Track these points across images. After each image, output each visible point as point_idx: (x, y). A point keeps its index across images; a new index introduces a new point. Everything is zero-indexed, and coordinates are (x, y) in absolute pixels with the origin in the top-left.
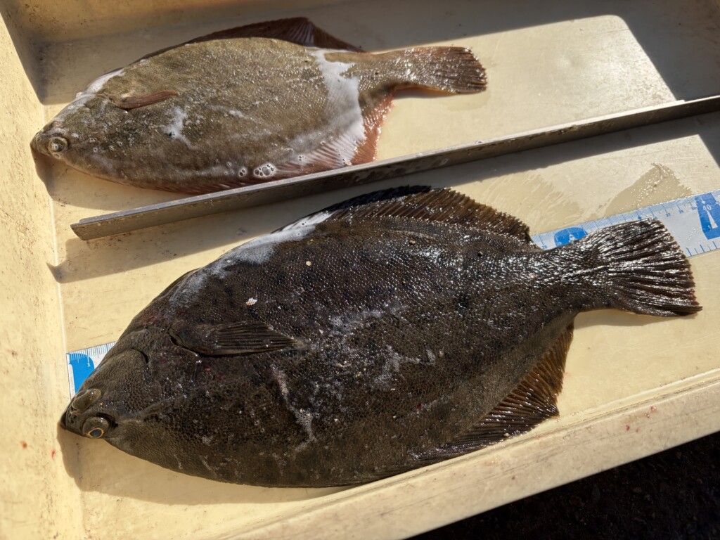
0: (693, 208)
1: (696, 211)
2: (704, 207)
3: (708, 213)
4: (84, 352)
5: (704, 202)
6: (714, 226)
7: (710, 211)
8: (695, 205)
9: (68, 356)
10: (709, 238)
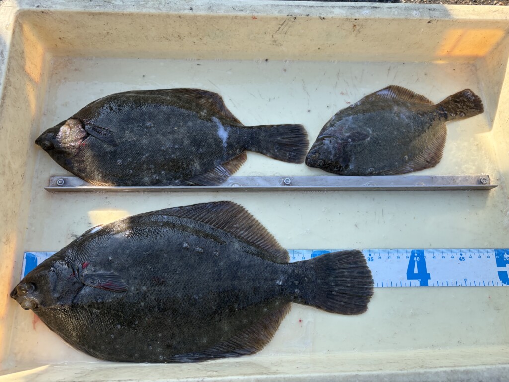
0: (407, 257)
1: (408, 259)
2: (415, 258)
3: (416, 262)
4: (34, 253)
5: (416, 255)
6: (416, 271)
7: (417, 261)
8: (409, 255)
9: (26, 254)
10: (408, 278)
